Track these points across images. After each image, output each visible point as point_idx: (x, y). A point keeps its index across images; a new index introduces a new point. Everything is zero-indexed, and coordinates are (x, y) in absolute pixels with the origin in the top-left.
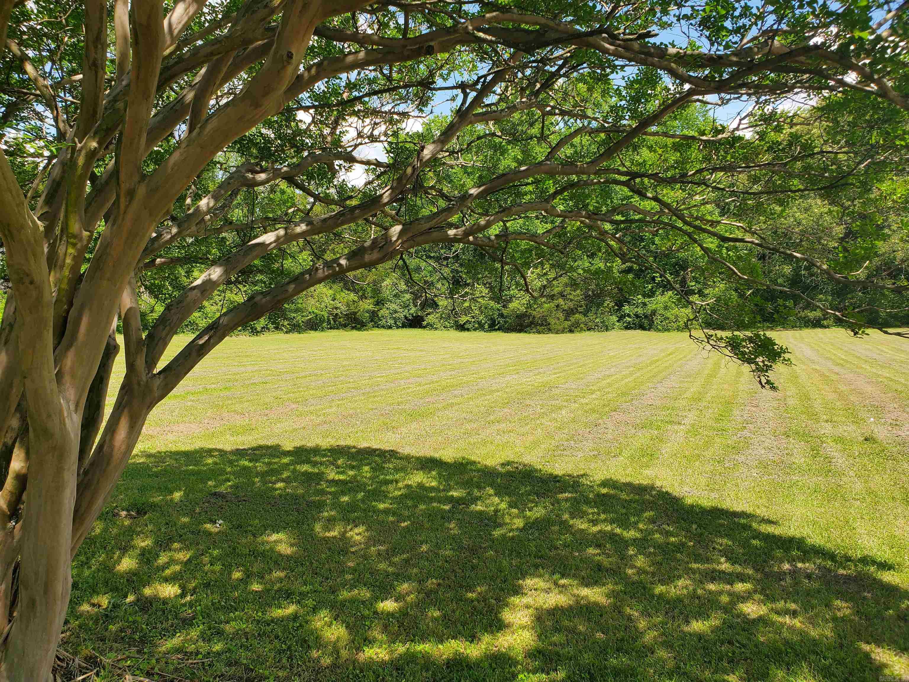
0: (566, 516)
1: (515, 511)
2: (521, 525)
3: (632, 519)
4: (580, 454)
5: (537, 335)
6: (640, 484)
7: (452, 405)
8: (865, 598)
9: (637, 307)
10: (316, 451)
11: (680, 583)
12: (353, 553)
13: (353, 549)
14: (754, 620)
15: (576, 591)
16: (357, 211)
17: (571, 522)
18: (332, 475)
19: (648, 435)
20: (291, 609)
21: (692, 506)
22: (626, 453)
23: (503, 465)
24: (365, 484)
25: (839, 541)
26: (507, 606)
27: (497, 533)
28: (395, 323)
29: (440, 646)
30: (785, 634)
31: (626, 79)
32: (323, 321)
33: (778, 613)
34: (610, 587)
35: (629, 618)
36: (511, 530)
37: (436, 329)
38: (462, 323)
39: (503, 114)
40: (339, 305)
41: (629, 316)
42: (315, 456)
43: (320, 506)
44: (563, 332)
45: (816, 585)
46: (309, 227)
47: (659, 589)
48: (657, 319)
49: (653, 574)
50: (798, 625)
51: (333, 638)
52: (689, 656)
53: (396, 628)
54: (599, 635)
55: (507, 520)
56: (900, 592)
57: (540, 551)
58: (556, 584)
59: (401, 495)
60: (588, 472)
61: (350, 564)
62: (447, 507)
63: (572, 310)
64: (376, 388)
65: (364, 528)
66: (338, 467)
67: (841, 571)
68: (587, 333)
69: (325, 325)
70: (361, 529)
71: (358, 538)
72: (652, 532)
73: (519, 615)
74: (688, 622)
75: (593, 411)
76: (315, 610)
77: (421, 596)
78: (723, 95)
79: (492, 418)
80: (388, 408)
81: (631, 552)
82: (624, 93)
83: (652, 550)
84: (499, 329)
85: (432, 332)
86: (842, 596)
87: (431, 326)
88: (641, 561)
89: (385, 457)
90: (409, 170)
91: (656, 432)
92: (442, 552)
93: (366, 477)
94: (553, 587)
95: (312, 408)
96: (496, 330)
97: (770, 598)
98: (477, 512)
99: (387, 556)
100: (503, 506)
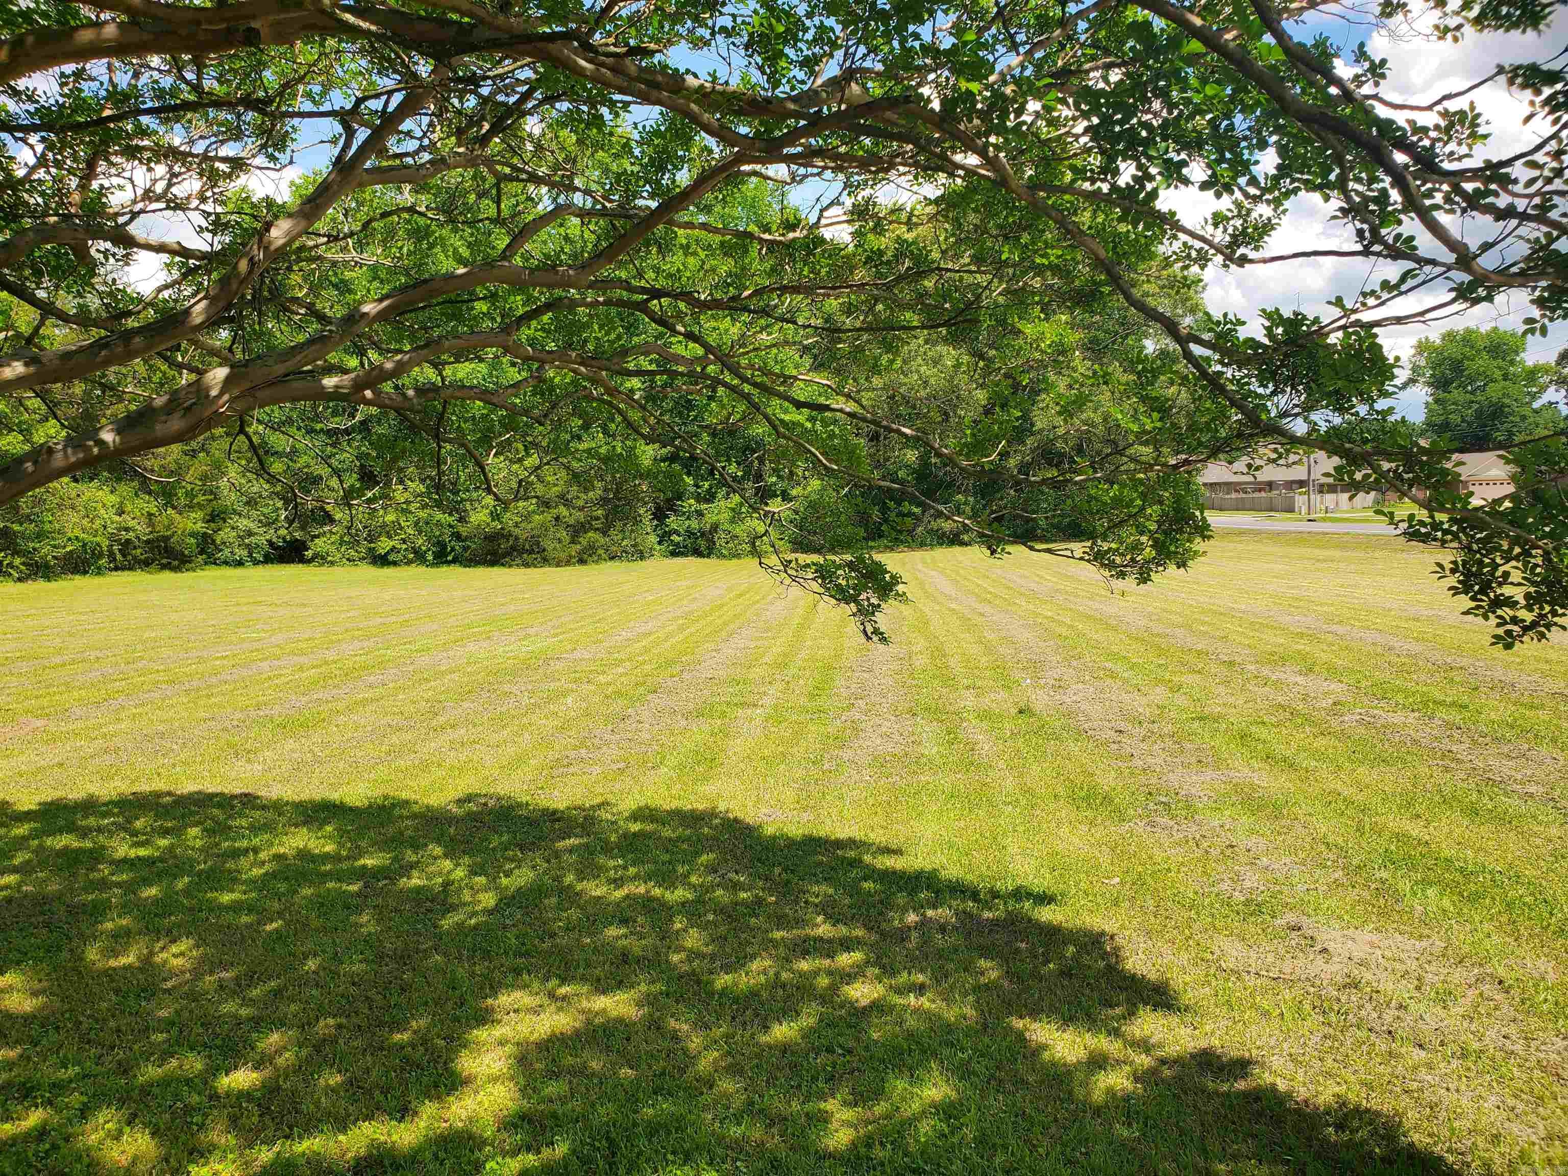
0: (570, 878)
1: (481, 880)
2: (492, 903)
3: (680, 870)
4: (597, 769)
5: (523, 570)
6: (693, 811)
7: (364, 703)
8: (1018, 951)
9: (688, 518)
10: (89, 806)
11: (755, 965)
12: (168, 991)
13: (169, 985)
14: (864, 1008)
15: (585, 1004)
16: (137, 340)
17: (579, 887)
18: (123, 849)
19: (706, 728)
20: (34, 1118)
21: (774, 838)
22: (672, 761)
23: (460, 802)
24: (192, 862)
25: (984, 869)
26: (465, 1046)
27: (447, 922)
28: (250, 555)
29: (341, 1138)
30: (911, 1022)
31: (640, 127)
32: (101, 555)
33: (900, 991)
34: (643, 987)
35: (675, 1037)
36: (474, 914)
37: (332, 563)
38: (383, 552)
39: (424, 172)
40: (132, 523)
41: (676, 532)
42: (85, 817)
43: (98, 911)
44: (568, 563)
45: (952, 940)
46: (32, 369)
47: (723, 980)
48: (720, 539)
49: (713, 957)
50: (927, 1005)
51: (124, 1160)
52: (768, 1082)
53: (255, 1119)
54: (626, 1072)
55: (467, 896)
56: (1064, 935)
57: (523, 944)
58: (552, 995)
59: (266, 874)
60: (611, 799)
61: (163, 1013)
62: (354, 888)
63: (582, 524)
64: (214, 680)
65: (191, 942)
66: (134, 834)
67: (987, 915)
68: (609, 563)
69: (103, 562)
70: (183, 945)
71: (180, 961)
72: (713, 887)
73: (487, 1059)
74: (766, 1028)
75: (619, 693)
76: (84, 1113)
77: (304, 1052)
78: (794, 167)
79: (441, 719)
80: (238, 715)
81: (678, 926)
82: (637, 152)
83: (711, 917)
84: (454, 561)
85: (325, 569)
86: (985, 952)
87: (323, 558)
88: (693, 939)
89: (233, 807)
90: (243, 265)
91: (719, 722)
92: (346, 968)
93: (193, 849)
94: (546, 1001)
95: (79, 725)
96: (449, 563)
97: (889, 970)
98: (410, 890)
99: (237, 989)
100: (460, 873)
